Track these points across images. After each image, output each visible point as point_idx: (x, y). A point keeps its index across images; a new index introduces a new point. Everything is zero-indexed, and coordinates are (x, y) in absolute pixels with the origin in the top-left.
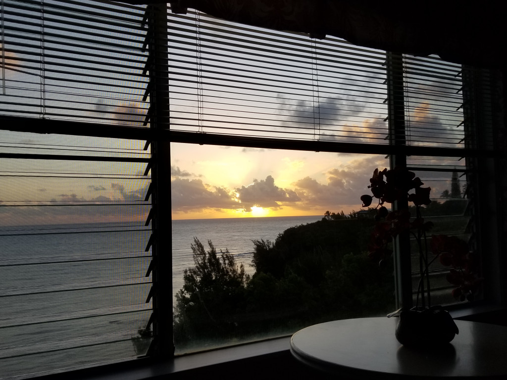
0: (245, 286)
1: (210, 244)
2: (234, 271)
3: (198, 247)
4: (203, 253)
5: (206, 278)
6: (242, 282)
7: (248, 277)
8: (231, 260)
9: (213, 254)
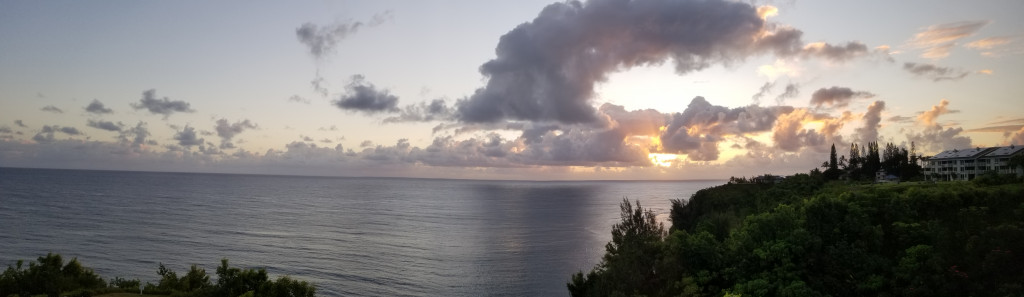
0: (663, 240)
1: (638, 204)
2: (655, 227)
3: (627, 206)
4: (630, 211)
5: (631, 232)
6: (660, 237)
7: (666, 234)
8: (652, 217)
9: (638, 213)
